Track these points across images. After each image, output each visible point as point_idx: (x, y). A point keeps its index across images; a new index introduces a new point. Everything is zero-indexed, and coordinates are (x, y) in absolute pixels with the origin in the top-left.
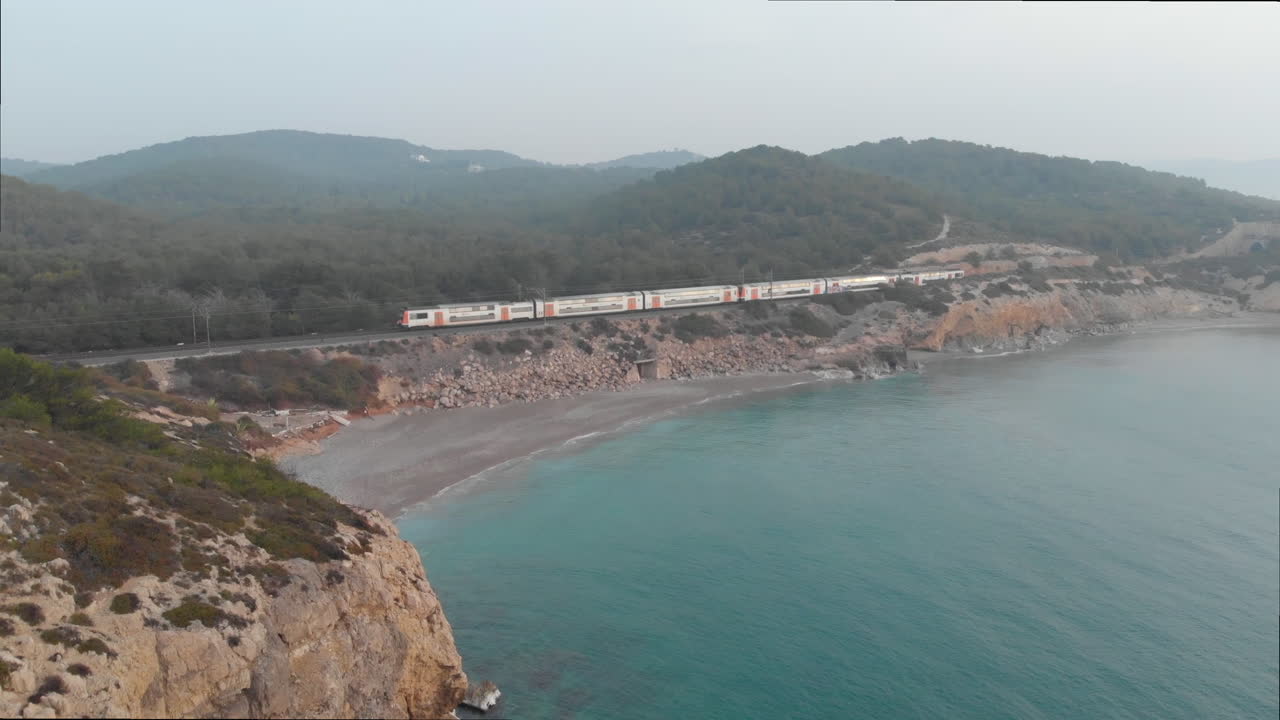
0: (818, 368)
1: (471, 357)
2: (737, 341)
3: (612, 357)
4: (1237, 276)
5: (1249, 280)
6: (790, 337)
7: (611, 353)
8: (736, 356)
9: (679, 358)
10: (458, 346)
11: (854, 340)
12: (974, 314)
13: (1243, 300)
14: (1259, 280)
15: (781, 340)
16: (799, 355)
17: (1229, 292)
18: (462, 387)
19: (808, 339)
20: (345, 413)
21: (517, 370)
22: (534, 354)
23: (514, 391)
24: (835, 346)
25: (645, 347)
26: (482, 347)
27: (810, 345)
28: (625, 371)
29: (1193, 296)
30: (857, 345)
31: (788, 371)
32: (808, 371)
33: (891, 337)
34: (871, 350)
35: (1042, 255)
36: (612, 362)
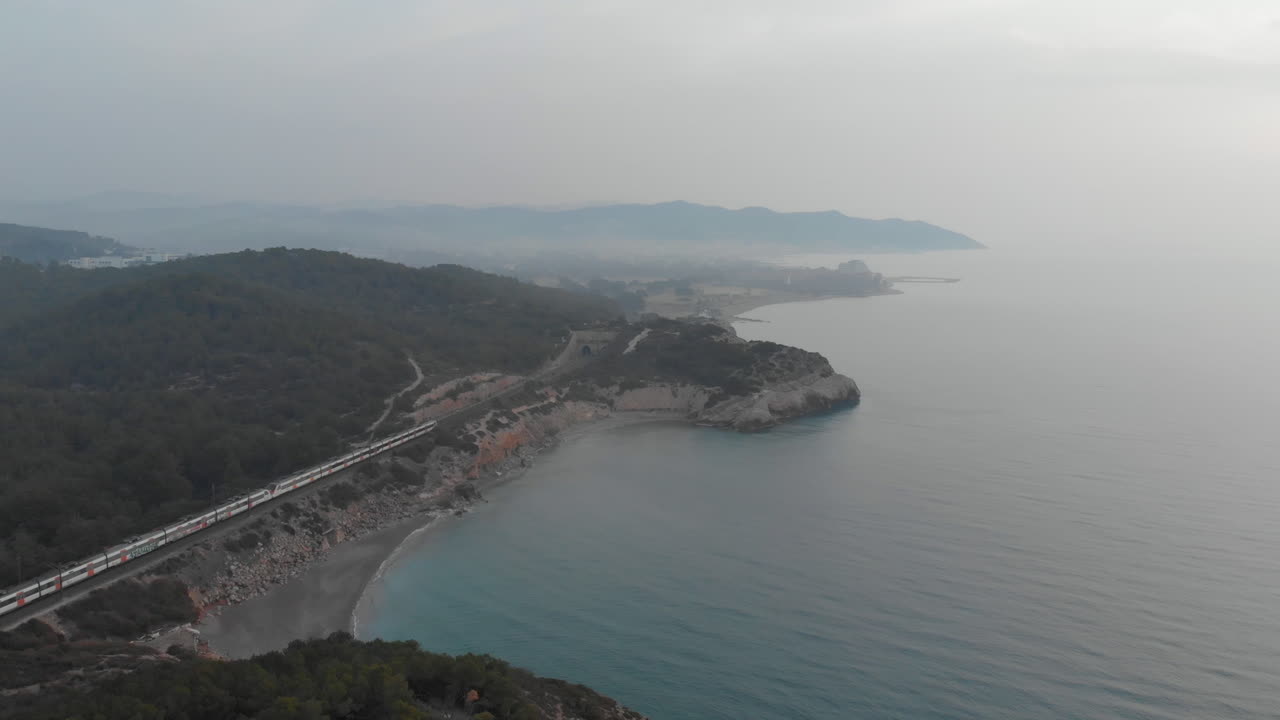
0: (428, 510)
1: (229, 557)
2: (371, 499)
3: (307, 533)
4: (602, 387)
5: (610, 389)
6: (399, 489)
7: (305, 530)
8: (375, 512)
9: (344, 523)
10: (216, 550)
11: (440, 483)
12: (488, 447)
13: (611, 403)
14: (616, 389)
15: (395, 492)
16: (411, 502)
17: (602, 400)
18: (236, 584)
19: (412, 488)
20: (190, 624)
21: (262, 560)
22: (264, 545)
23: (268, 578)
24: (431, 491)
25: (322, 520)
26: (231, 547)
27: (414, 493)
28: (320, 543)
29: (582, 404)
30: (443, 487)
31: (409, 516)
32: (421, 514)
33: (458, 478)
34: (452, 489)
35: (484, 382)
36: (307, 537)
